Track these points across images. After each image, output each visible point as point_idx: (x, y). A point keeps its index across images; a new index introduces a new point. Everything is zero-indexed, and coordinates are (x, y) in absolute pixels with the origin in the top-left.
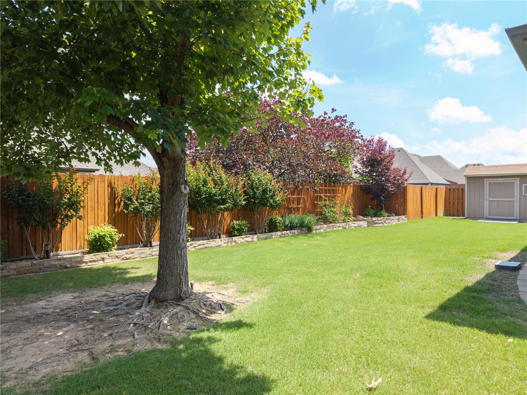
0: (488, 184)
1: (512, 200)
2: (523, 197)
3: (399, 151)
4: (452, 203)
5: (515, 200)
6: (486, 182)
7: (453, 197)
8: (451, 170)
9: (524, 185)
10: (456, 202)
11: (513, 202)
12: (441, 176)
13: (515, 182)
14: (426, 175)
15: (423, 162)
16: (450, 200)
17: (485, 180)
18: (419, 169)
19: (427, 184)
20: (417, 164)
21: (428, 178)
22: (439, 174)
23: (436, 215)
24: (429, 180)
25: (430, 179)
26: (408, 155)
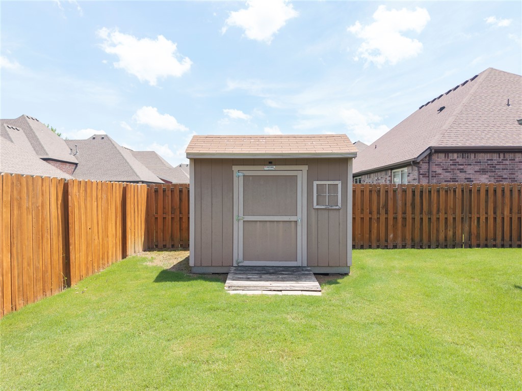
0: (241, 179)
1: (293, 218)
2: (313, 211)
3: (103, 138)
4: (160, 221)
5: (298, 218)
6: (239, 173)
7: (164, 208)
8: (165, 168)
9: (315, 183)
10: (169, 217)
11: (293, 224)
12: (155, 174)
13: (299, 174)
14: (136, 170)
15: (136, 158)
16: (157, 213)
17: (235, 168)
18: (128, 163)
19: (137, 182)
20: (125, 157)
21: (138, 174)
22: (153, 172)
23: (124, 255)
24: (139, 178)
25: (141, 177)
26: (114, 145)
